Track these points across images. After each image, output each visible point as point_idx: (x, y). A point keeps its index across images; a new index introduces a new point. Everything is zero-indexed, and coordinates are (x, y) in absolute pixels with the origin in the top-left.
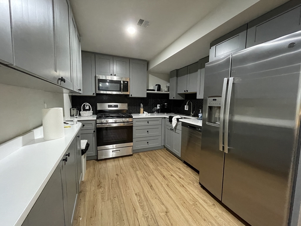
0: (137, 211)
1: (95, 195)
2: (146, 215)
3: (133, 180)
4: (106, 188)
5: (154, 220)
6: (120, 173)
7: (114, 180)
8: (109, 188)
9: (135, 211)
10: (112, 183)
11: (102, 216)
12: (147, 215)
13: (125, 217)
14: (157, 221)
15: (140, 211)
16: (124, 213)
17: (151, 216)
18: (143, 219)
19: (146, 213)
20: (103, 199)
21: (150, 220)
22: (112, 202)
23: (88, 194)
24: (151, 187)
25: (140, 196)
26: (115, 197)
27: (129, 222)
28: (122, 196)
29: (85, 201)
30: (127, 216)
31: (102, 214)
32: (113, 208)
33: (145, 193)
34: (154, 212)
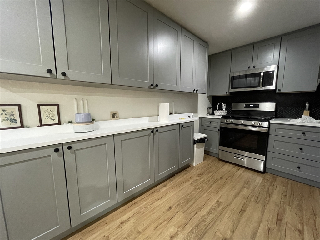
0: (202, 210)
1: (191, 178)
2: (205, 218)
3: (231, 191)
4: (202, 180)
5: (207, 228)
6: (225, 178)
7: (213, 179)
8: (203, 181)
9: (202, 208)
10: (210, 180)
11: (180, 190)
12: (206, 220)
13: (190, 204)
14: (207, 231)
15: (204, 212)
16: (193, 201)
17: (208, 224)
18: (200, 218)
19: (207, 218)
20: (192, 183)
21: (204, 224)
22: (195, 189)
23: (188, 175)
24: (242, 210)
25: (219, 205)
26: (200, 189)
27: (189, 208)
28: (205, 193)
29: (182, 176)
30: (192, 205)
31: (182, 189)
32: (191, 192)
33: (227, 209)
34: (215, 226)
